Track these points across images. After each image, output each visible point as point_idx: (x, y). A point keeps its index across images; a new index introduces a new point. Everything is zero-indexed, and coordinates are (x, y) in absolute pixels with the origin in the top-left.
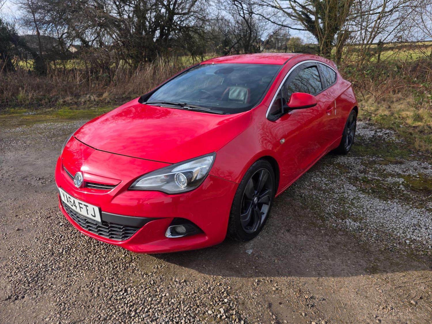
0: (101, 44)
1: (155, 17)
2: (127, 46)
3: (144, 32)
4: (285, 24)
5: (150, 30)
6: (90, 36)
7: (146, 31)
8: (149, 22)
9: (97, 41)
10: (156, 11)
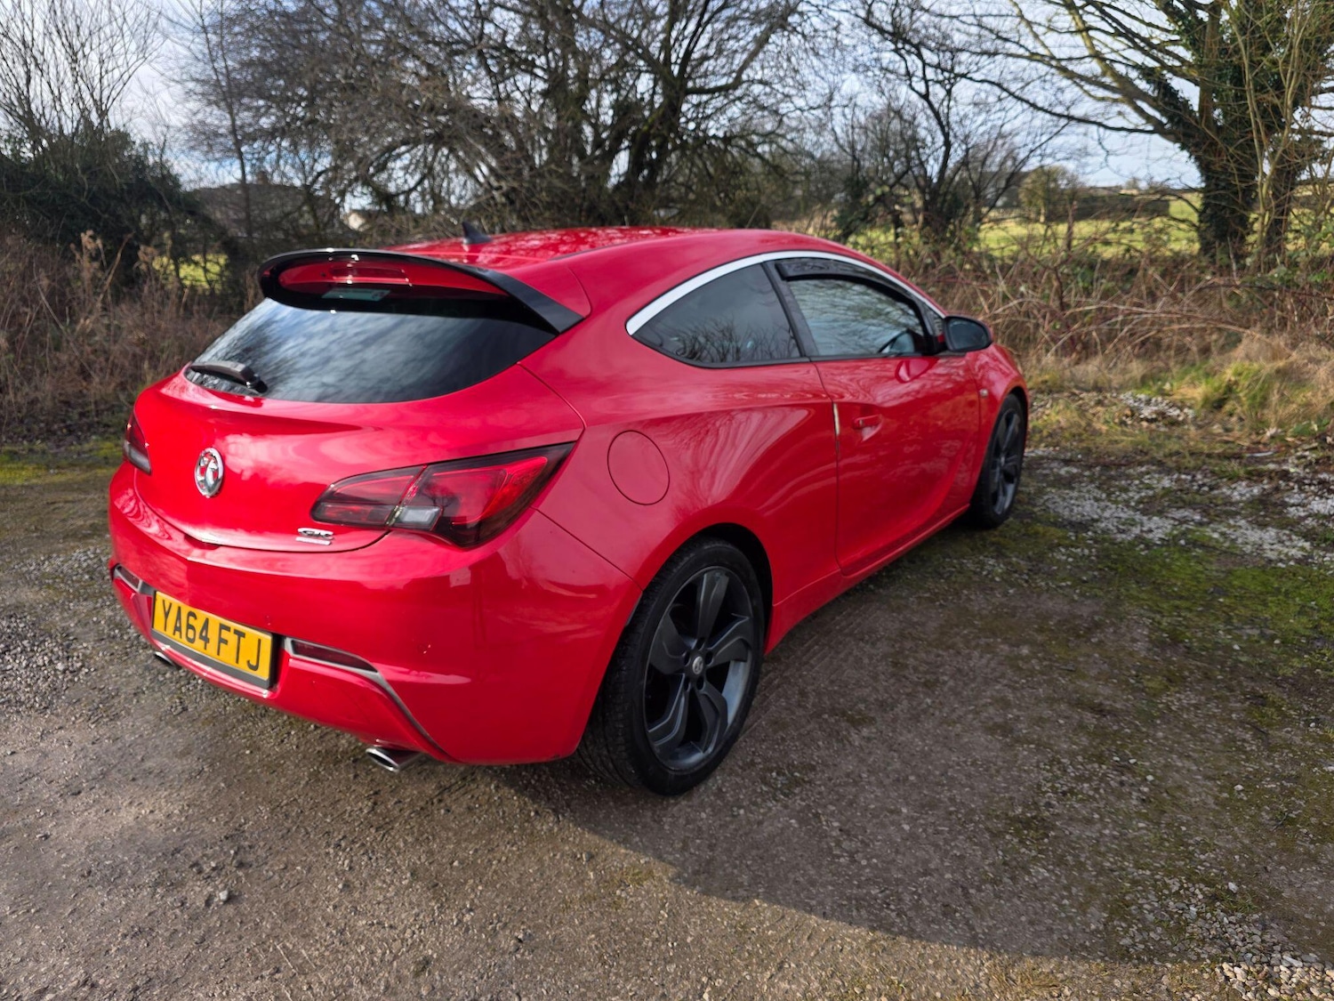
0: (438, 200)
1: (616, 106)
2: (524, 206)
3: (575, 161)
4: (1077, 112)
5: (597, 153)
6: (400, 176)
7: (582, 155)
8: (595, 126)
9: (423, 194)
10: (617, 89)
